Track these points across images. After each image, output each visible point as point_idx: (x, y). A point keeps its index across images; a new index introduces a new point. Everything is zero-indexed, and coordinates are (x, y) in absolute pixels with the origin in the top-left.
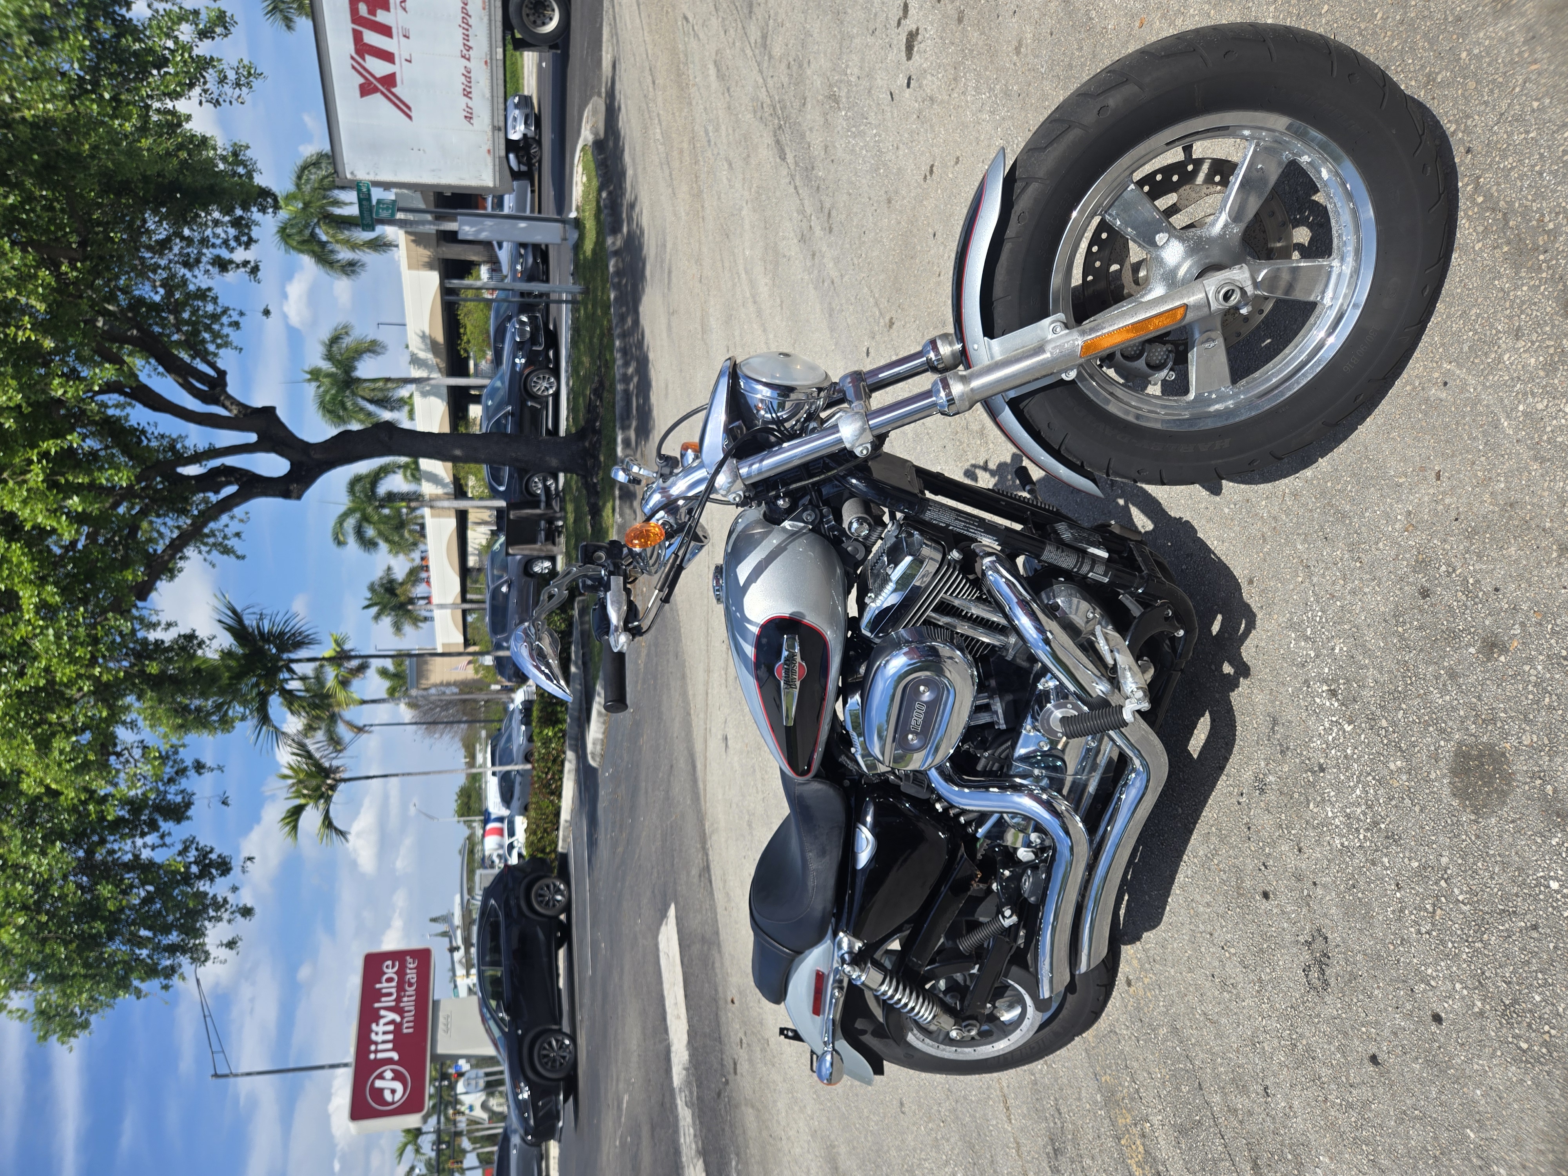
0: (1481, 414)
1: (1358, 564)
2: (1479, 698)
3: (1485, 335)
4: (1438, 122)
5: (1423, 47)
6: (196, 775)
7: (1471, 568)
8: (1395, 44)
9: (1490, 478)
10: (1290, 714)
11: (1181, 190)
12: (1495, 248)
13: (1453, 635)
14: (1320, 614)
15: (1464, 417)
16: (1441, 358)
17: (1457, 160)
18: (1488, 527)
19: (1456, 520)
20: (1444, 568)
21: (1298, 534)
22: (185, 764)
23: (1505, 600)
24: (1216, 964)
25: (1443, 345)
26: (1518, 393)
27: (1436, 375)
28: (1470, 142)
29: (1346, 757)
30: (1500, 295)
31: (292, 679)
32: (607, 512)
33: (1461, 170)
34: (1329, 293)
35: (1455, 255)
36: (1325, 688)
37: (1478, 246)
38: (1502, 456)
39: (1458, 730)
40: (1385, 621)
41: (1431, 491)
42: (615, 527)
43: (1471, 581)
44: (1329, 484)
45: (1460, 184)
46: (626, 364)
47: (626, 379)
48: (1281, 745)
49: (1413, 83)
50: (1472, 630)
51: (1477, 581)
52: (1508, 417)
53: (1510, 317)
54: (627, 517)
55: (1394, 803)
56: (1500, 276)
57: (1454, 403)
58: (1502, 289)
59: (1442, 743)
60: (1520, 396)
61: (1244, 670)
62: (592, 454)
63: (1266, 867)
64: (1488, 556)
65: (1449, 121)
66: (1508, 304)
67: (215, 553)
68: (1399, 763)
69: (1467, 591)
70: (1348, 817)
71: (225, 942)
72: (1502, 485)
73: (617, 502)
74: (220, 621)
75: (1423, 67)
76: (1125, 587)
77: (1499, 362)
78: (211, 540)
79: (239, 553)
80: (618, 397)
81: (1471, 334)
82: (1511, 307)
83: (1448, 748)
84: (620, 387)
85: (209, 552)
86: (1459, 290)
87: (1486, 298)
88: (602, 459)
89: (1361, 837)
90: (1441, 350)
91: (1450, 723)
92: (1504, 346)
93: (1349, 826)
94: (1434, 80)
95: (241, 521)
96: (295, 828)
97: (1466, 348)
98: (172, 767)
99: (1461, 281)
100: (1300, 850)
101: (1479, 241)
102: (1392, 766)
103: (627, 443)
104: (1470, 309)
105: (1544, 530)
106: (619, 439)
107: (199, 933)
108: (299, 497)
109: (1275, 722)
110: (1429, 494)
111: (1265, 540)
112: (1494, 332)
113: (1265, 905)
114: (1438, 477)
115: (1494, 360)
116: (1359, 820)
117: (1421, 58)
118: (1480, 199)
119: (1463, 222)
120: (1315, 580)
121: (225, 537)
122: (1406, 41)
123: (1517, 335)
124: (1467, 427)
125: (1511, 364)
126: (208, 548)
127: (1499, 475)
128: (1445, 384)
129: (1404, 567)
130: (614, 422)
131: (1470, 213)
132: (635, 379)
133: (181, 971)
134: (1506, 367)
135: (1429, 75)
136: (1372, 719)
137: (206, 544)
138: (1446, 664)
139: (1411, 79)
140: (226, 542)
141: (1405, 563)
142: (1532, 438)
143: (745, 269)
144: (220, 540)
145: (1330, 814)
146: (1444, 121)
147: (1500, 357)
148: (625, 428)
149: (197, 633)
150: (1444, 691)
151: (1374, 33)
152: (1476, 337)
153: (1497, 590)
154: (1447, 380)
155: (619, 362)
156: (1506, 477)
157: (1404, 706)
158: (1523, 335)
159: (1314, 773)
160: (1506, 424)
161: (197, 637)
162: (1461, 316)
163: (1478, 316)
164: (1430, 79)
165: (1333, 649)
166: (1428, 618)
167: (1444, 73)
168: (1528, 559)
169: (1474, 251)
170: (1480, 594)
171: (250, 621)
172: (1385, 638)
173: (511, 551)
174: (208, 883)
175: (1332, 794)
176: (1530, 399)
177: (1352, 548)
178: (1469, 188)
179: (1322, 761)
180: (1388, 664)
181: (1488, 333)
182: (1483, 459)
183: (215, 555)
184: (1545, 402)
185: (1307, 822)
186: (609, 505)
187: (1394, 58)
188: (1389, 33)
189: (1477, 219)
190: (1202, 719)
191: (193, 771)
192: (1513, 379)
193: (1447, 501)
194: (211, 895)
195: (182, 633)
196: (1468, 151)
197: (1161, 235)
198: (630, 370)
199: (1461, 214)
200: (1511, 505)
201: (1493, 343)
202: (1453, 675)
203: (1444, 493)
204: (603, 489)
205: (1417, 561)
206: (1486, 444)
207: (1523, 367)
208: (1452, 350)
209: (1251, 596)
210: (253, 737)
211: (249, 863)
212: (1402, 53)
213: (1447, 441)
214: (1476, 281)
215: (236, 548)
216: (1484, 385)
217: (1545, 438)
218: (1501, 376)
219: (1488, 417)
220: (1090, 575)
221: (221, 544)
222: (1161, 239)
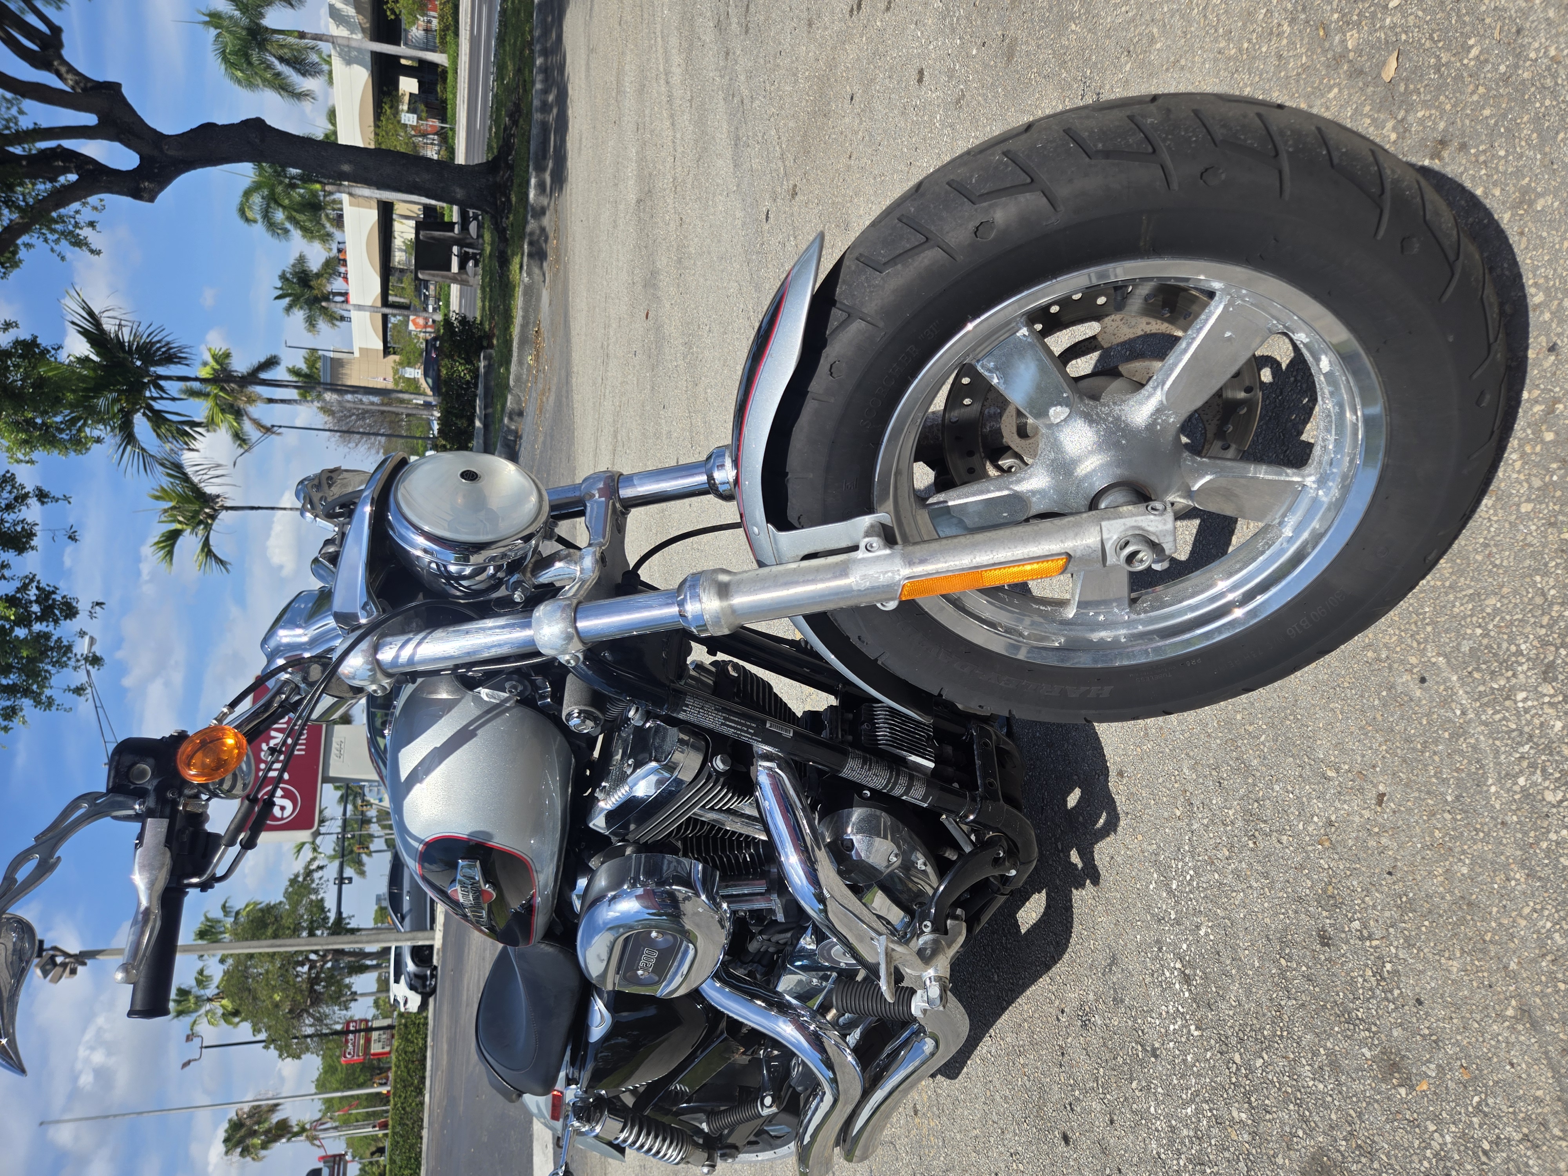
0: (1461, 752)
1: (1251, 845)
2: (1360, 1115)
3: (1499, 646)
4: (1520, 276)
5: (1528, 140)
6: (38, 504)
7: (1393, 950)
8: (1487, 112)
9: (1450, 849)
10: (1132, 963)
11: (1107, 320)
12: (1551, 524)
13: (1347, 1018)
14: (1191, 872)
15: (1436, 742)
16: (1426, 641)
17: (1531, 354)
18: (1430, 912)
19: (1390, 873)
20: (1356, 924)
21: (1187, 754)
22: (26, 490)
23: (1427, 1024)
24: (1003, 1166)
25: (1433, 623)
26: (1522, 757)
27: (1413, 660)
28: (1559, 335)
29: (1184, 1061)
30: (1539, 600)
31: (162, 398)
32: (515, 266)
33: (1533, 372)
34: (1291, 521)
35: (1487, 502)
36: (1178, 965)
37: (1526, 508)
38: (1476, 829)
39: (1324, 1133)
40: (1269, 940)
41: (1367, 814)
42: (522, 287)
43: (1388, 966)
44: (1239, 717)
45: (1525, 395)
46: (546, 91)
47: (545, 108)
48: (1115, 990)
49: (1497, 192)
50: (1374, 1029)
51: (1395, 972)
52: (1499, 780)
53: (1544, 643)
54: (535, 277)
55: (1227, 1154)
56: (1546, 574)
57: (1429, 715)
58: (1544, 594)
59: (1300, 1133)
60: (1525, 764)
61: (1092, 874)
62: (503, 189)
63: (1072, 1109)
64: (1420, 949)
65: (1536, 284)
66: (1545, 620)
67: (64, 243)
68: (1243, 1116)
69: (1378, 973)
70: (1173, 1129)
71: (72, 687)
72: (1465, 870)
73: (525, 259)
74: (73, 323)
75: (1518, 173)
76: (949, 812)
77: (1508, 698)
78: (59, 227)
79: (93, 247)
80: (534, 131)
81: (1479, 631)
82: (1550, 627)
83: (1307, 1145)
84: (537, 116)
85: (57, 241)
86: (1479, 558)
87: (1515, 592)
88: (514, 199)
89: (1182, 1163)
90: (1429, 629)
91: (1317, 1119)
92: (1521, 676)
93: (1172, 1142)
94: (1531, 203)
95: (95, 208)
96: (170, 553)
97: (1465, 648)
98: (10, 492)
99: (1486, 546)
100: (1112, 1122)
101: (1528, 500)
102: (1235, 1114)
103: (541, 186)
104: (1488, 596)
105: (1506, 967)
106: (533, 181)
107: (42, 678)
108: (152, 200)
109: (1114, 961)
110: (1362, 816)
111: (1146, 734)
112: (1513, 648)
113: (1062, 1147)
114: (1380, 802)
115: (1501, 689)
116: (1182, 1143)
117: (1521, 156)
118: (1549, 436)
119: (1512, 455)
120: (1195, 826)
121: (77, 225)
122: (1504, 116)
123: (1545, 673)
124: (1436, 758)
125: (1527, 711)
126: (56, 236)
127: (1464, 852)
128: (1423, 680)
129: (1305, 887)
130: (528, 161)
131: (1528, 449)
132: (555, 111)
133: (21, 714)
134: (1516, 709)
135: (1525, 191)
136: (1223, 1040)
137: (53, 231)
138: (1329, 1045)
139: (1495, 184)
140: (78, 231)
141: (1309, 883)
142: (1526, 834)
143: (662, 32)
144: (71, 227)
145: (1152, 1110)
146: (1529, 280)
147: (1513, 690)
148: (540, 169)
149: (39, 341)
150: (1318, 1074)
151: (1459, 78)
152: (1485, 641)
153: (1419, 1002)
154: (1426, 675)
155: (538, 86)
156: (1473, 863)
157: (1266, 1057)
158: (1555, 679)
159: (1144, 1050)
160: (1493, 789)
161: (38, 346)
162: (1471, 598)
163: (1496, 611)
164: (1526, 199)
165: (1198, 927)
166: (1321, 974)
167: (1549, 199)
168: (1472, 991)
169: (1518, 510)
170: (1396, 992)
171: (109, 326)
172: (1260, 958)
173: (420, 276)
174: (52, 624)
175: (1160, 1090)
176: (1538, 777)
177: (1249, 816)
178: (1537, 408)
179: (1157, 1045)
180: (1259, 993)
181: (1505, 645)
182: (1448, 816)
183: (64, 246)
184: (1560, 795)
185: (1126, 1099)
186: (516, 260)
187: (1479, 135)
188: (1481, 90)
189: (1537, 465)
190: (1036, 896)
191: (35, 499)
192: (1521, 733)
193: (1384, 841)
194: (55, 638)
195: (22, 338)
196: (1552, 349)
197: (1059, 408)
198: (551, 98)
199: (1513, 443)
200: (1470, 904)
201: (1507, 664)
202: (1335, 1066)
203: (1382, 827)
204: (512, 237)
205: (1325, 891)
206: (1458, 798)
207: (1542, 724)
208: (1444, 638)
209: (1117, 787)
210: (116, 457)
211: (97, 608)
212: (1492, 133)
213: (1404, 761)
214: (1505, 558)
215: (89, 240)
216: (1478, 715)
217: (1544, 845)
218: (1504, 718)
219: (1470, 763)
220: (904, 798)
221: (71, 232)
222: (1056, 413)
